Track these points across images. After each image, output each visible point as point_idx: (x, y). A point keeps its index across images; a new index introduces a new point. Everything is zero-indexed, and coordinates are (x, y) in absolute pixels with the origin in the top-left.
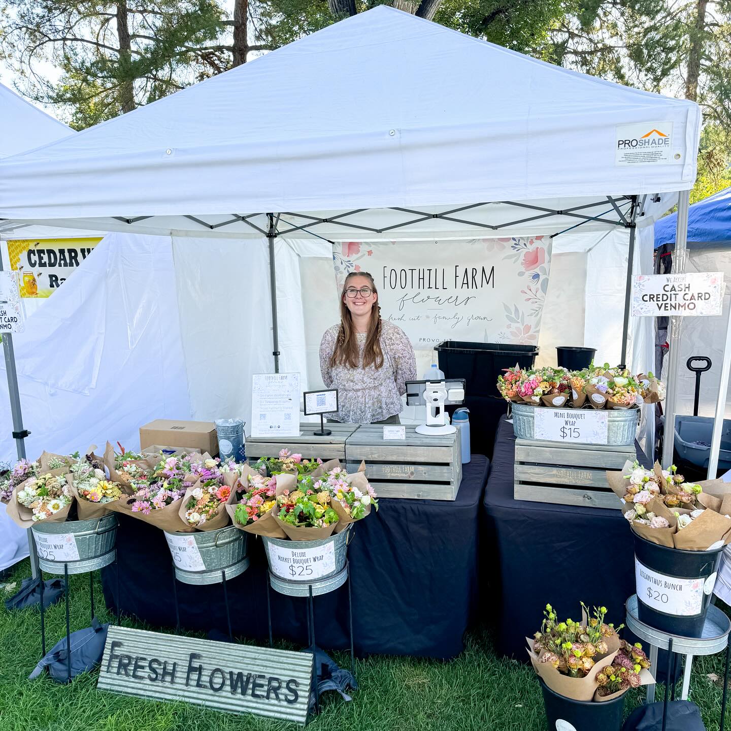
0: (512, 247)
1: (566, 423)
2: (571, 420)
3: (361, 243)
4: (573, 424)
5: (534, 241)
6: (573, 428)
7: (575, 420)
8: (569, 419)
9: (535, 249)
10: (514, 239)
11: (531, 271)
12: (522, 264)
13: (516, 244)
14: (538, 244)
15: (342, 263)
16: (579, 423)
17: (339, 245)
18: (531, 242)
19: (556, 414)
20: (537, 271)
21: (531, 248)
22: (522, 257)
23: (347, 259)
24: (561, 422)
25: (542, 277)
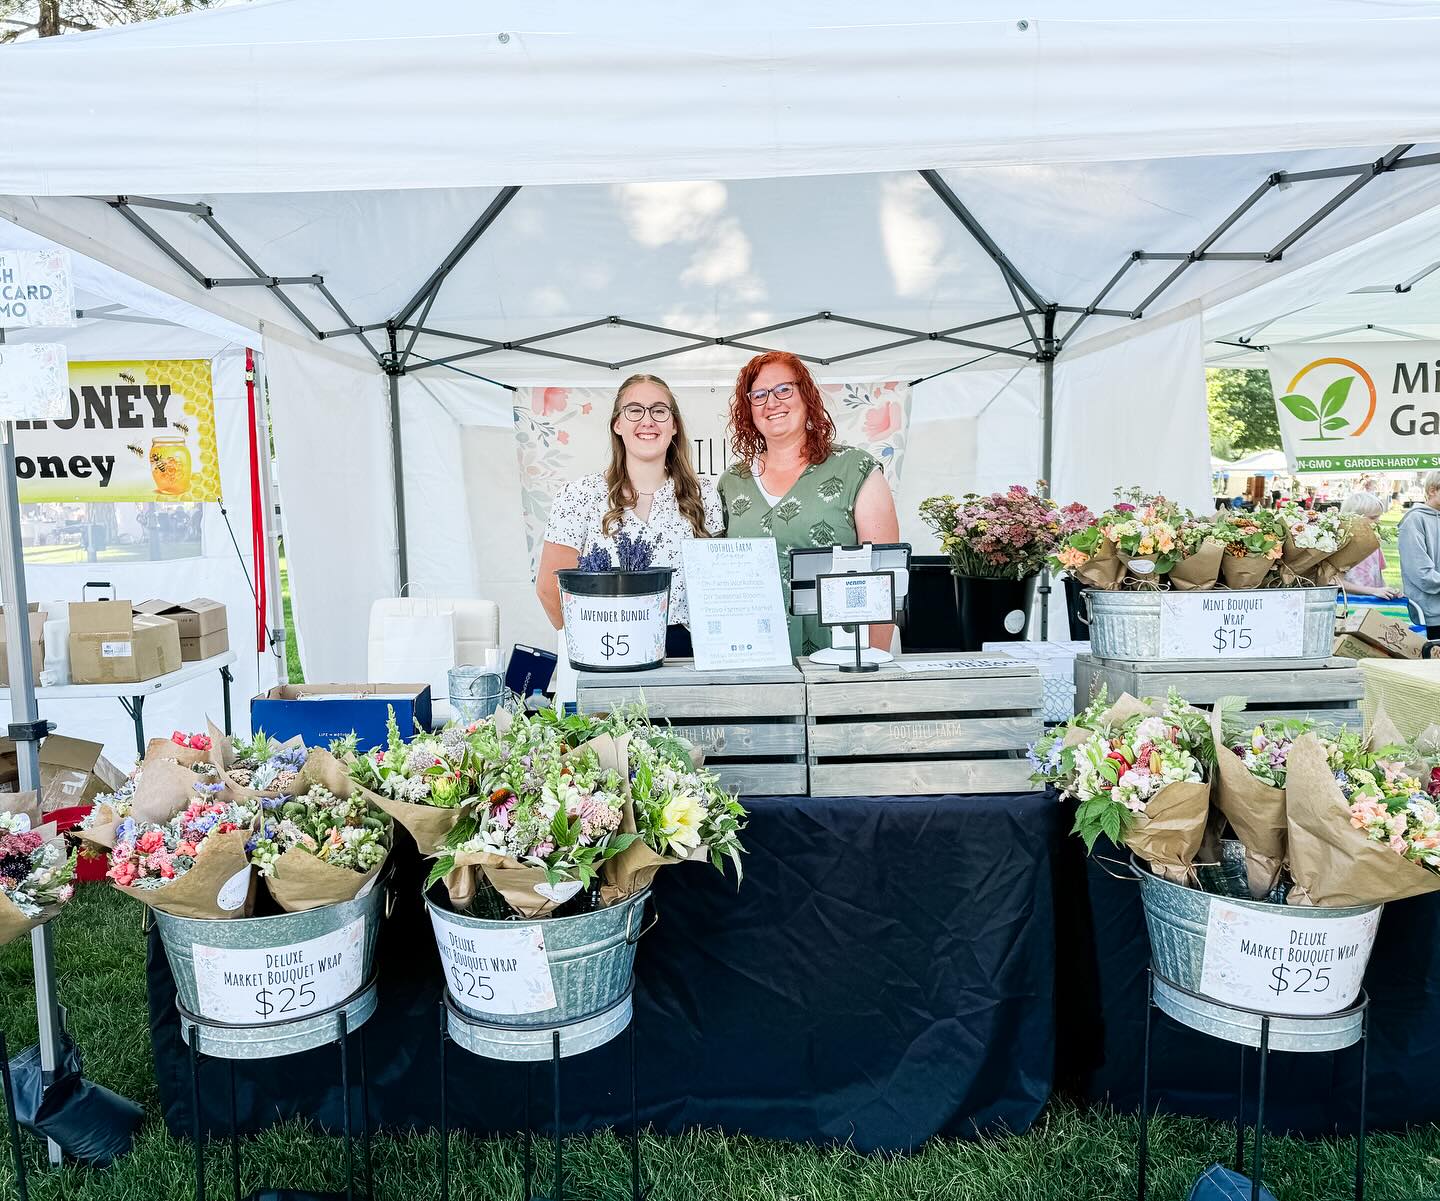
0: (845, 401)
1: (1226, 621)
2: (1235, 613)
3: (570, 390)
4: (1240, 620)
5: (883, 390)
6: (1237, 628)
7: (1243, 611)
8: (1232, 612)
9: (884, 405)
10: (848, 387)
11: (880, 443)
12: (863, 430)
13: (851, 396)
14: (888, 396)
15: (533, 428)
16: (1251, 618)
17: (527, 392)
18: (878, 393)
19: (1206, 605)
20: (890, 442)
21: (877, 403)
22: (862, 419)
23: (542, 419)
24: (1216, 618)
25: (897, 453)
